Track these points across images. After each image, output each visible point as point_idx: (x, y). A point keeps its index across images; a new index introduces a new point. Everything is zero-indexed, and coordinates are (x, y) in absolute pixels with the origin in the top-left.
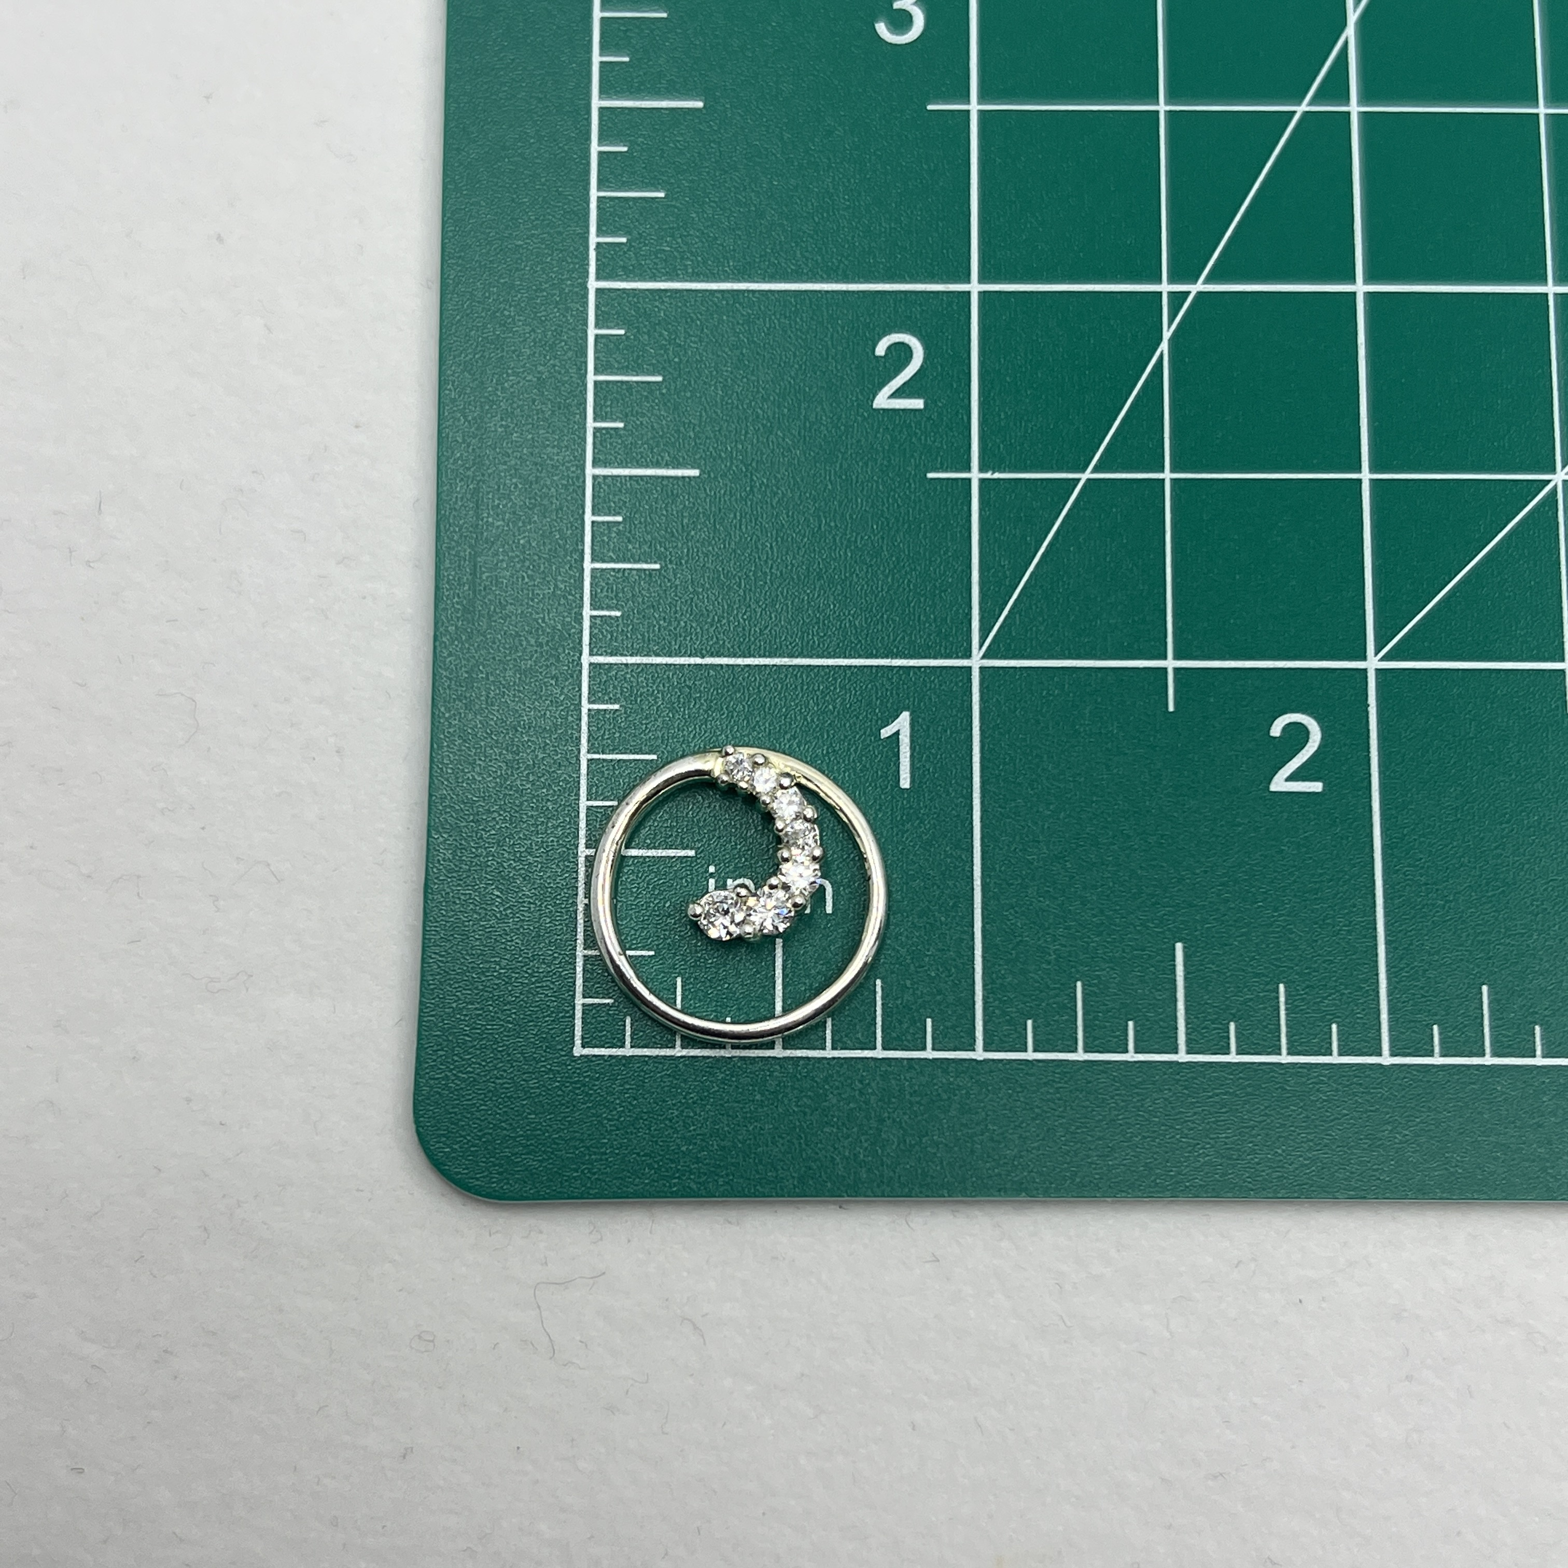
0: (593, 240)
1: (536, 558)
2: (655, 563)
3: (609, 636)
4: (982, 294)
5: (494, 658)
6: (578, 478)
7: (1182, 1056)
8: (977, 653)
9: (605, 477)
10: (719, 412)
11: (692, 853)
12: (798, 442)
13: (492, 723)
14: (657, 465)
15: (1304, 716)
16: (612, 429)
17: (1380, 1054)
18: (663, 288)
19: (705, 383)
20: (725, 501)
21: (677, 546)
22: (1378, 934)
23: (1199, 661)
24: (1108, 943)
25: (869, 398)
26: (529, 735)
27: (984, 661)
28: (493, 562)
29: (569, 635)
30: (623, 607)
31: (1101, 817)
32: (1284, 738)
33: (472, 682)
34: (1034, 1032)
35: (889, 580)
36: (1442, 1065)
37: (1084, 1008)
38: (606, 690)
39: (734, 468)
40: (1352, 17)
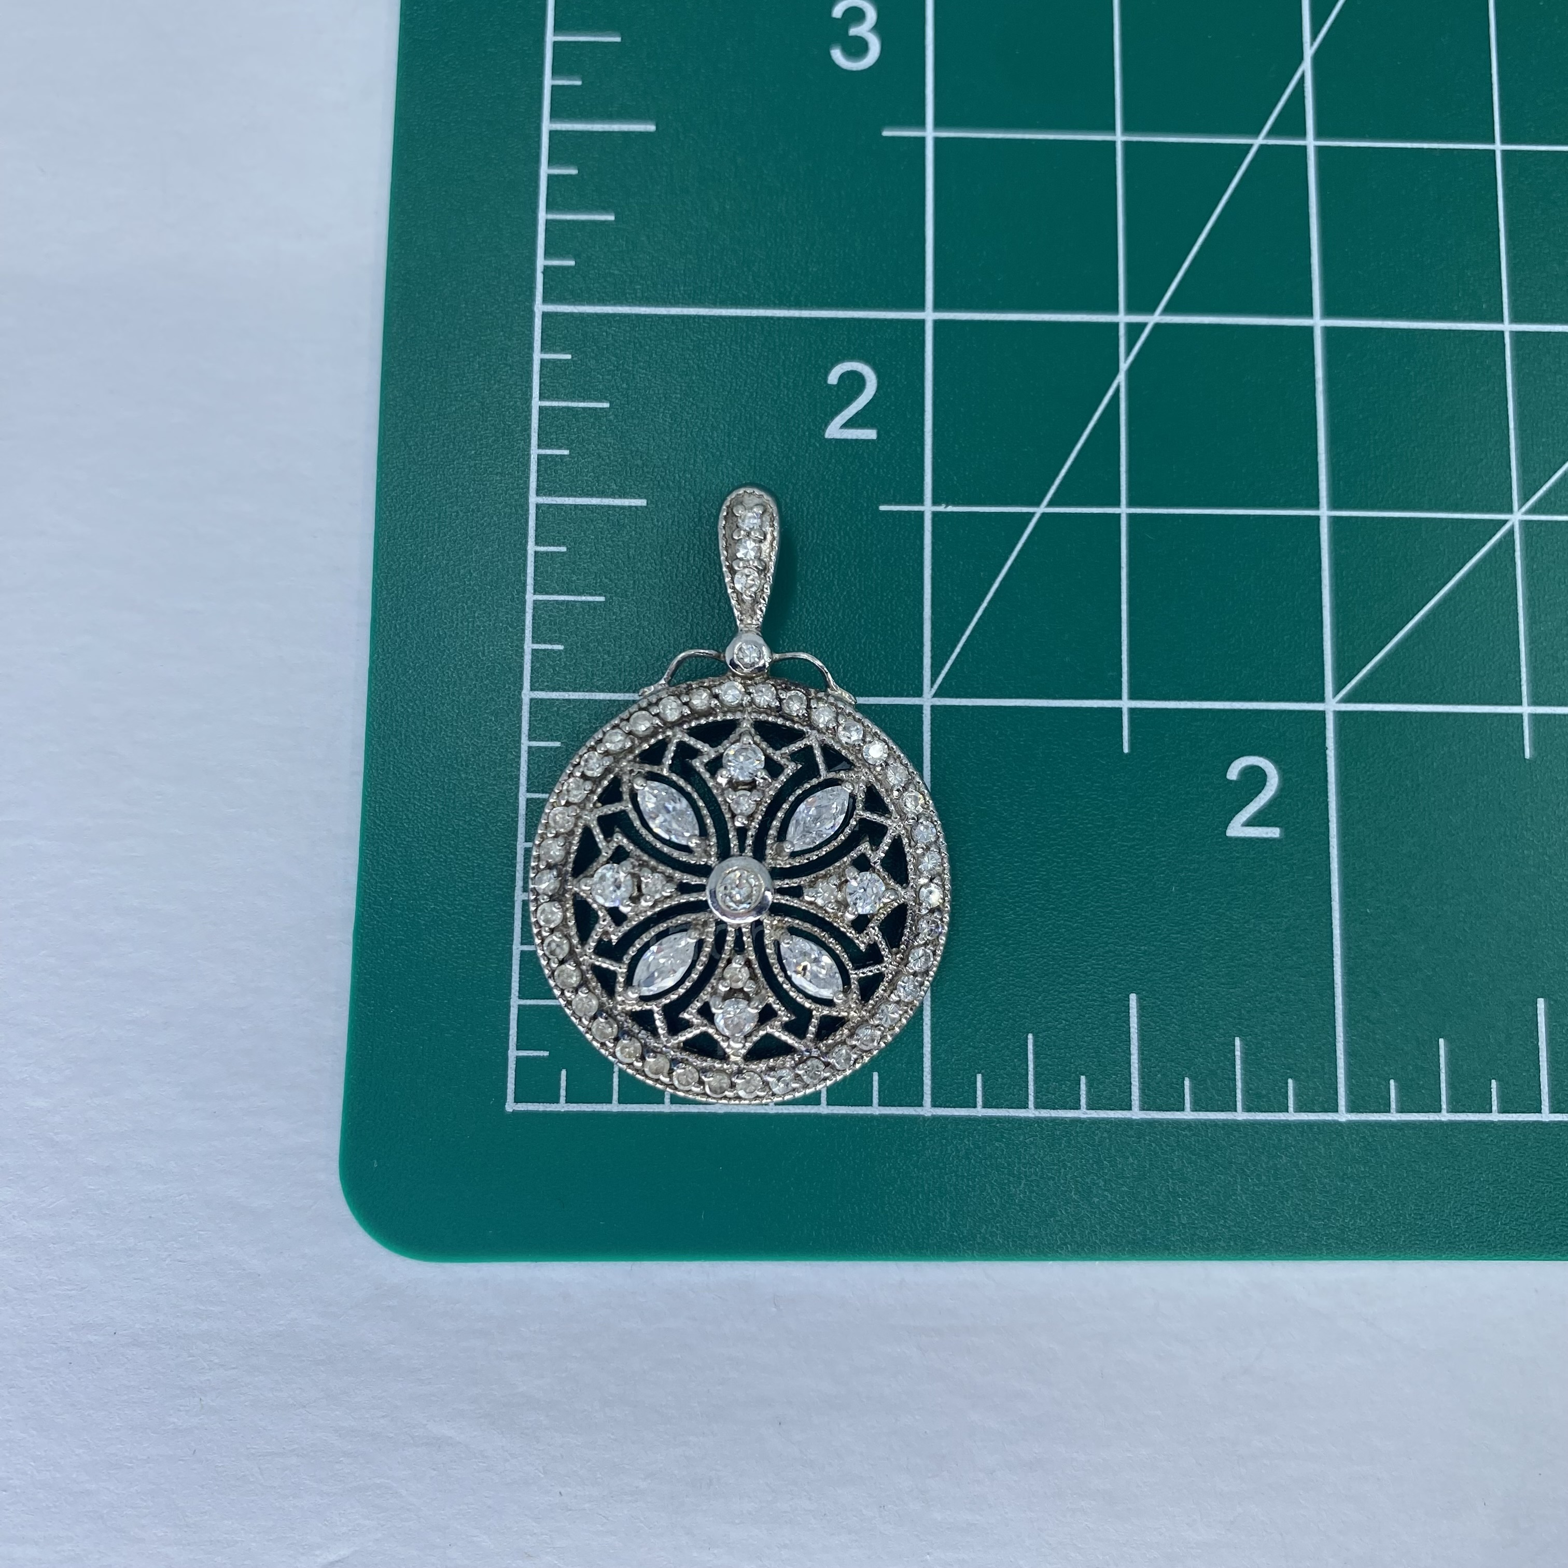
0: (541, 262)
1: (476, 588)
2: (600, 595)
3: (551, 670)
4: (937, 324)
5: (431, 692)
6: (522, 506)
7: (1136, 1114)
8: (928, 691)
9: (550, 505)
10: (667, 439)
12: (748, 471)
13: (428, 760)
14: (602, 494)
15: (1261, 759)
16: (557, 456)
17: (1337, 1111)
18: (611, 312)
19: (653, 410)
20: (673, 532)
21: (623, 577)
22: (1335, 986)
23: (1154, 702)
24: (1060, 992)
25: (820, 428)
26: (466, 773)
27: (935, 699)
28: (431, 592)
29: (510, 669)
30: (566, 641)
31: (1054, 862)
32: (1241, 782)
33: (408, 717)
34: (984, 1086)
35: (840, 615)
36: (1398, 1121)
37: (1035, 1063)
38: (547, 726)
39: (682, 498)
40: (1309, 51)
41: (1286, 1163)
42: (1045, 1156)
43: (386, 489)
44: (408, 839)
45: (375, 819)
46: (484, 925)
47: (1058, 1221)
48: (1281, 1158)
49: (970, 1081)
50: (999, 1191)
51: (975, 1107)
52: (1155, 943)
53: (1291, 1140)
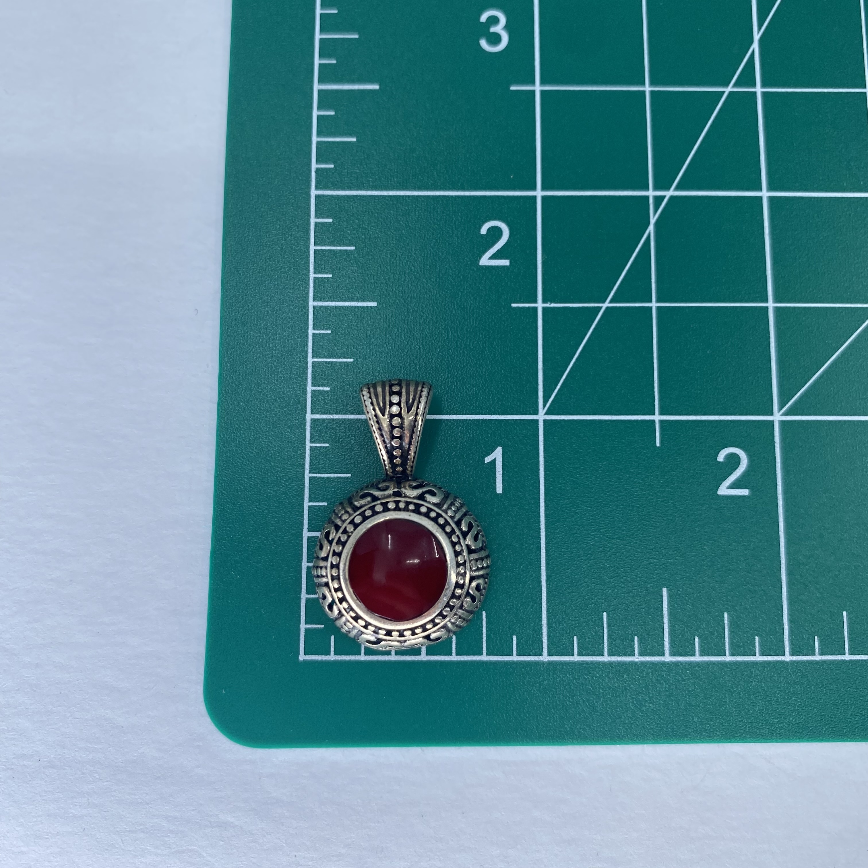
0: (314, 166)
1: (279, 355)
2: (351, 358)
3: (323, 402)
4: (544, 198)
5: (254, 416)
6: (305, 307)
7: (667, 658)
8: (542, 411)
9: (321, 307)
10: (388, 267)
12: (435, 285)
13: (252, 455)
14: (351, 299)
15: (737, 449)
16: (325, 278)
17: (785, 655)
18: (355, 194)
19: (380, 250)
20: (392, 321)
21: (363, 348)
22: (782, 581)
23: (674, 416)
24: (622, 588)
25: (477, 260)
26: (275, 462)
27: (546, 416)
28: (253, 358)
29: (299, 401)
30: (331, 385)
31: (617, 510)
32: (725, 462)
33: (241, 430)
34: (578, 644)
35: (490, 367)
36: (820, 660)
37: (608, 628)
38: (321, 434)
39: (397, 301)
40: (757, 37)
41: (755, 686)
42: (614, 683)
43: (226, 299)
44: (241, 501)
45: (222, 490)
46: (285, 551)
47: (622, 721)
48: (752, 682)
49: (570, 640)
50: (588, 704)
51: (573, 655)
52: (677, 558)
53: (757, 672)
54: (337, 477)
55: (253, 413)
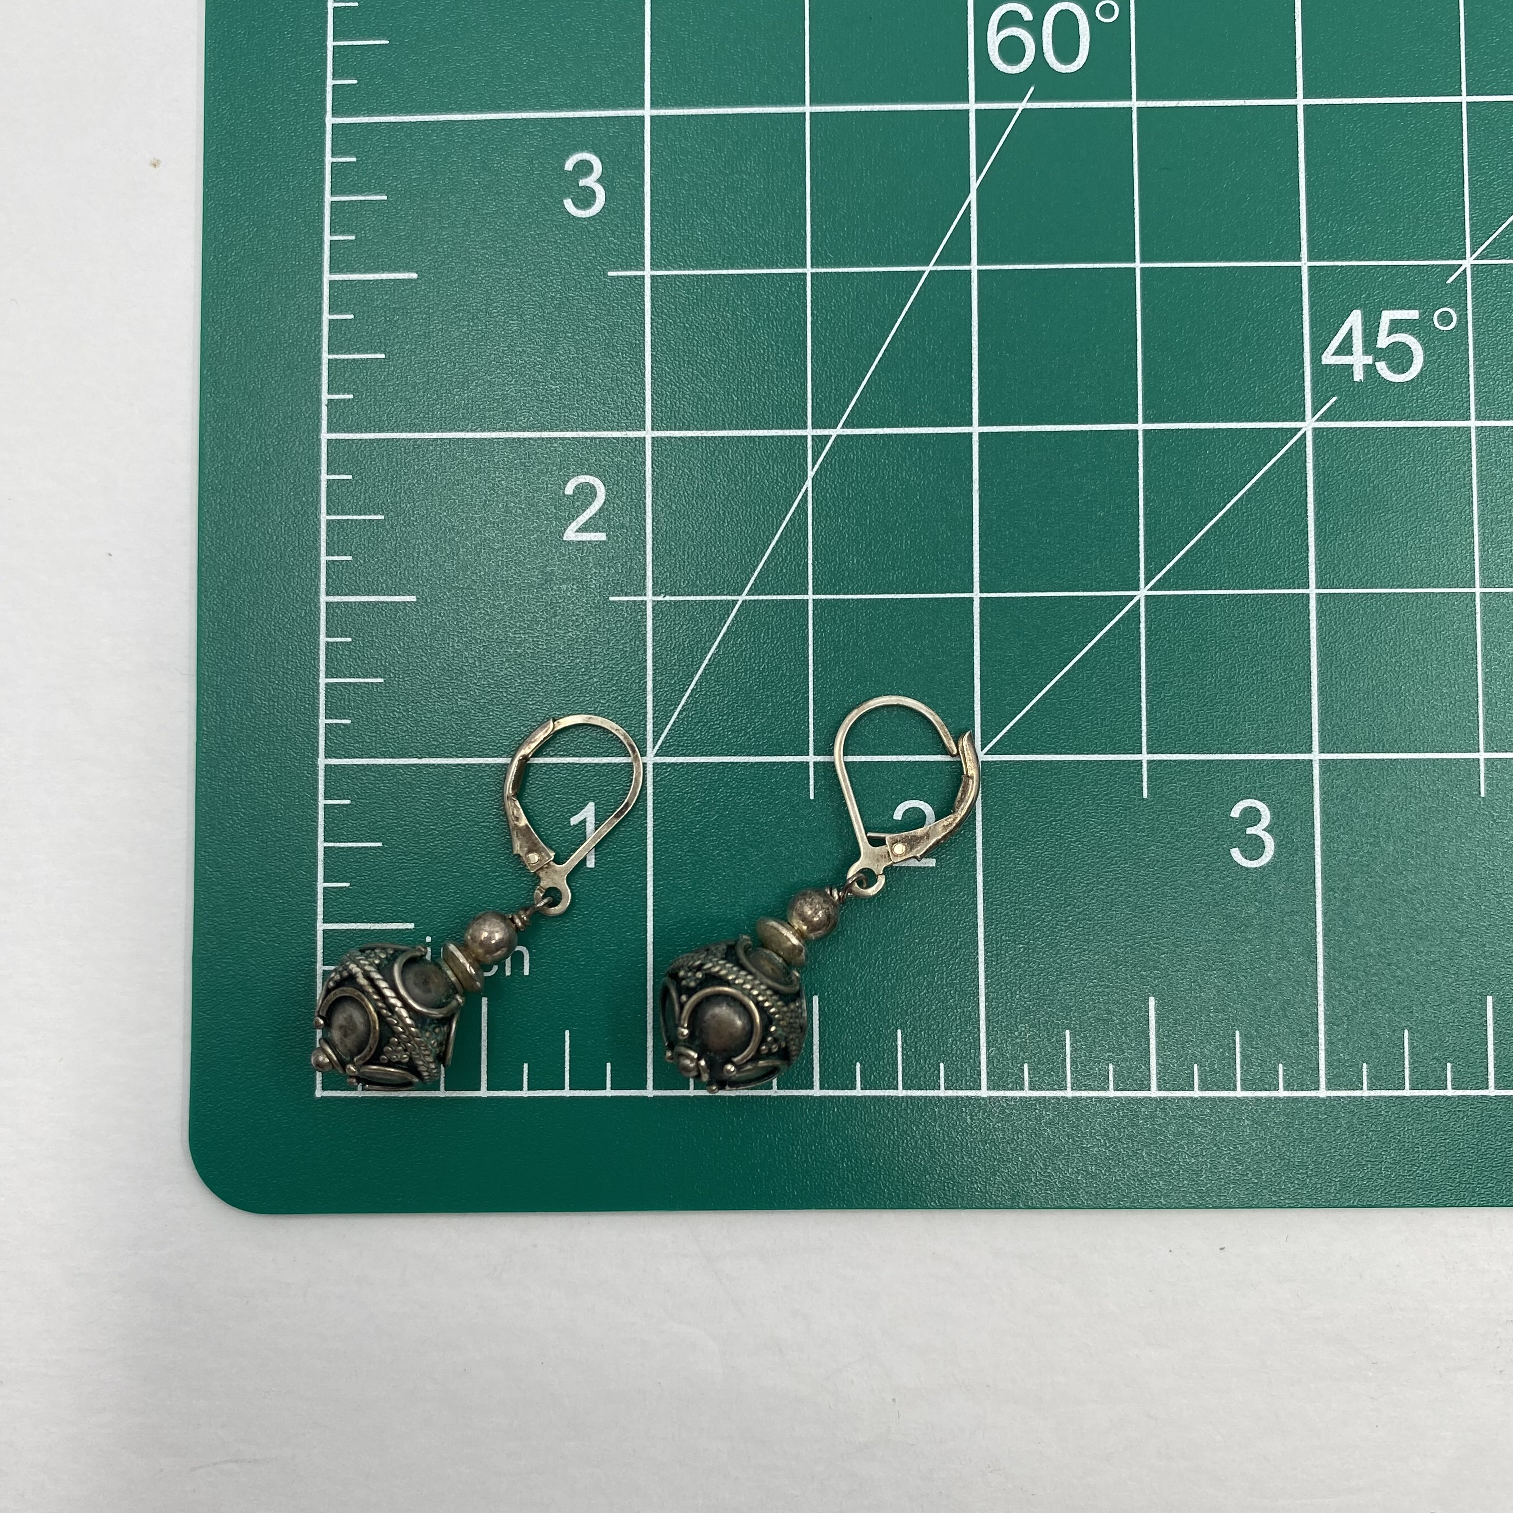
0: (325, 397)
2: (380, 677)
3: (342, 741)
4: (655, 441)
5: (246, 761)
6: (314, 604)
7: (817, 1092)
8: (651, 751)
9: (338, 603)
10: (434, 544)
11: (411, 926)
13: (245, 817)
14: (380, 592)
15: (922, 802)
16: (343, 561)
17: (980, 1089)
18: (384, 437)
20: (440, 622)
21: (399, 662)
25: (560, 532)
26: (276, 827)
27: (657, 758)
28: (243, 678)
29: (310, 739)
30: (354, 716)
32: (905, 818)
33: (228, 782)
36: (1031, 1097)
38: (340, 787)
40: (974, 185)
44: (232, 882)
46: (294, 950)
51: (689, 1089)
53: (942, 1112)
54: (363, 847)
55: (245, 757)
